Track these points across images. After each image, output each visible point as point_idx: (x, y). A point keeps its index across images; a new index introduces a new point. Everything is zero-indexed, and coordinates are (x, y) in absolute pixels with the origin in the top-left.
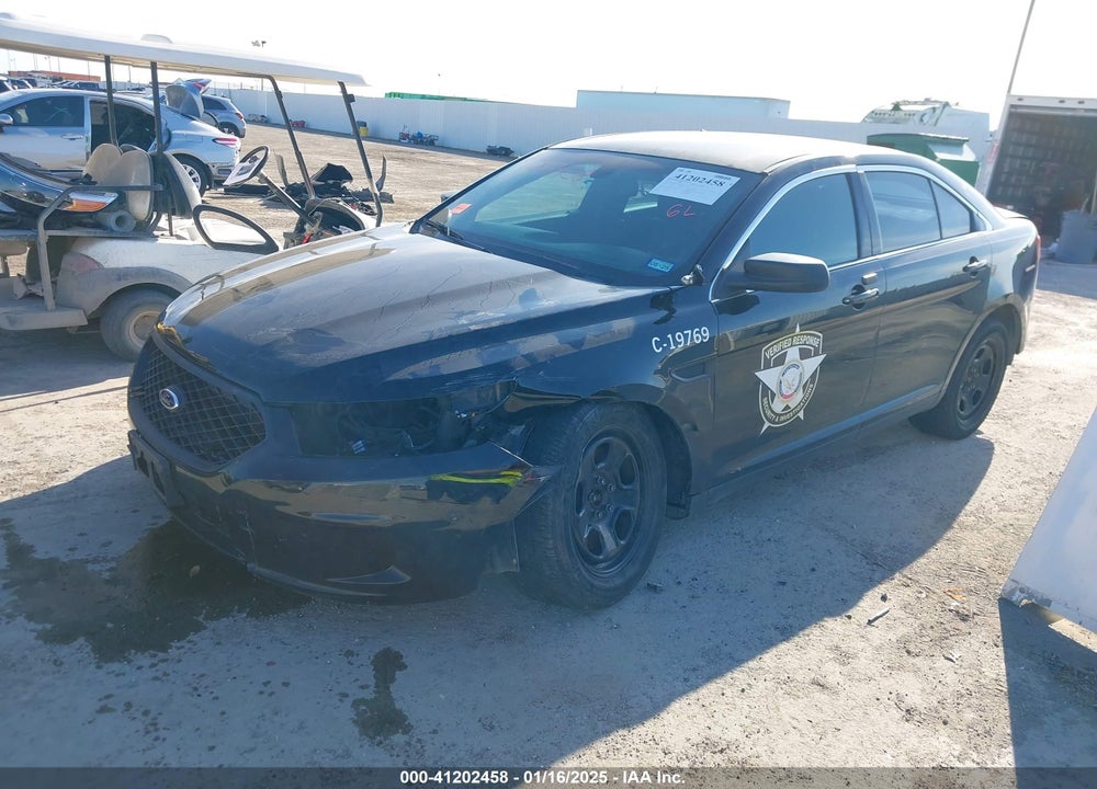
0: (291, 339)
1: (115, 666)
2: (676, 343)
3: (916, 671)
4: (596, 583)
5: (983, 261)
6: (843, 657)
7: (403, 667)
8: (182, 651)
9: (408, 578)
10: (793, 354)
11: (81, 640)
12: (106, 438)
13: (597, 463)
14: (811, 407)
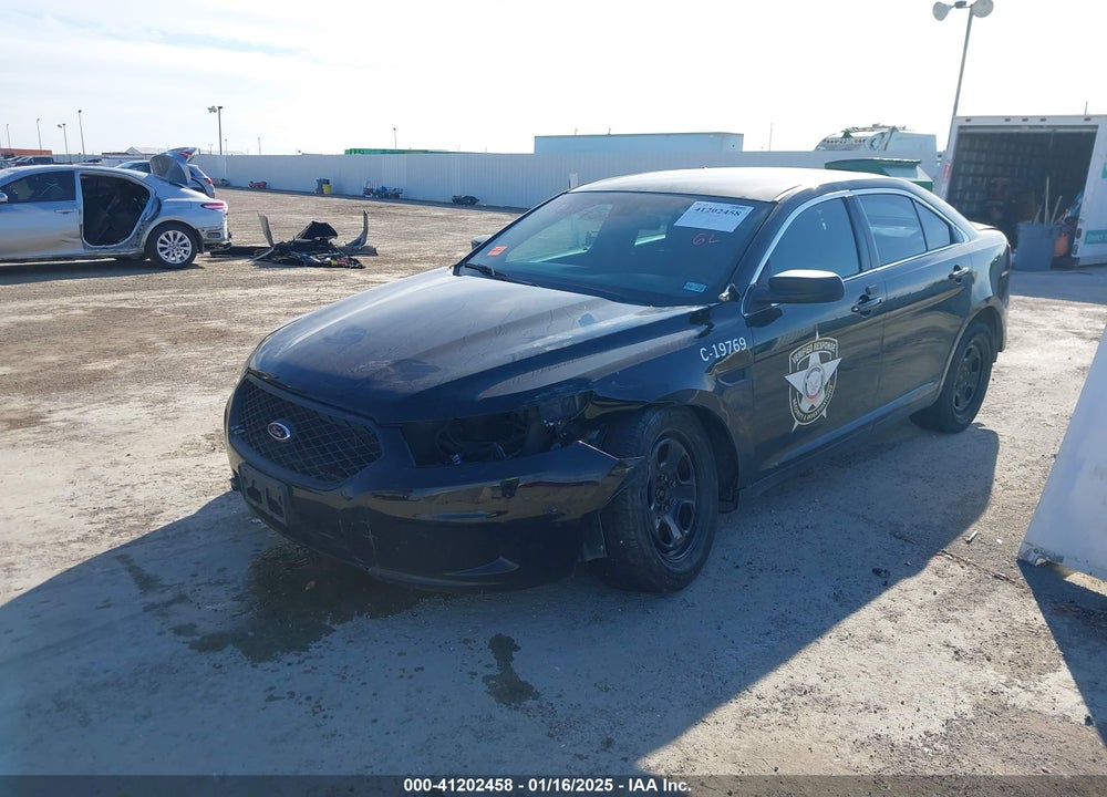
0: (392, 370)
1: (268, 665)
2: (720, 352)
3: (957, 621)
4: (670, 567)
5: (966, 269)
6: (893, 617)
7: (517, 648)
8: (321, 649)
9: (516, 566)
10: (815, 358)
11: (231, 647)
12: (186, 482)
13: (660, 462)
14: (833, 405)
